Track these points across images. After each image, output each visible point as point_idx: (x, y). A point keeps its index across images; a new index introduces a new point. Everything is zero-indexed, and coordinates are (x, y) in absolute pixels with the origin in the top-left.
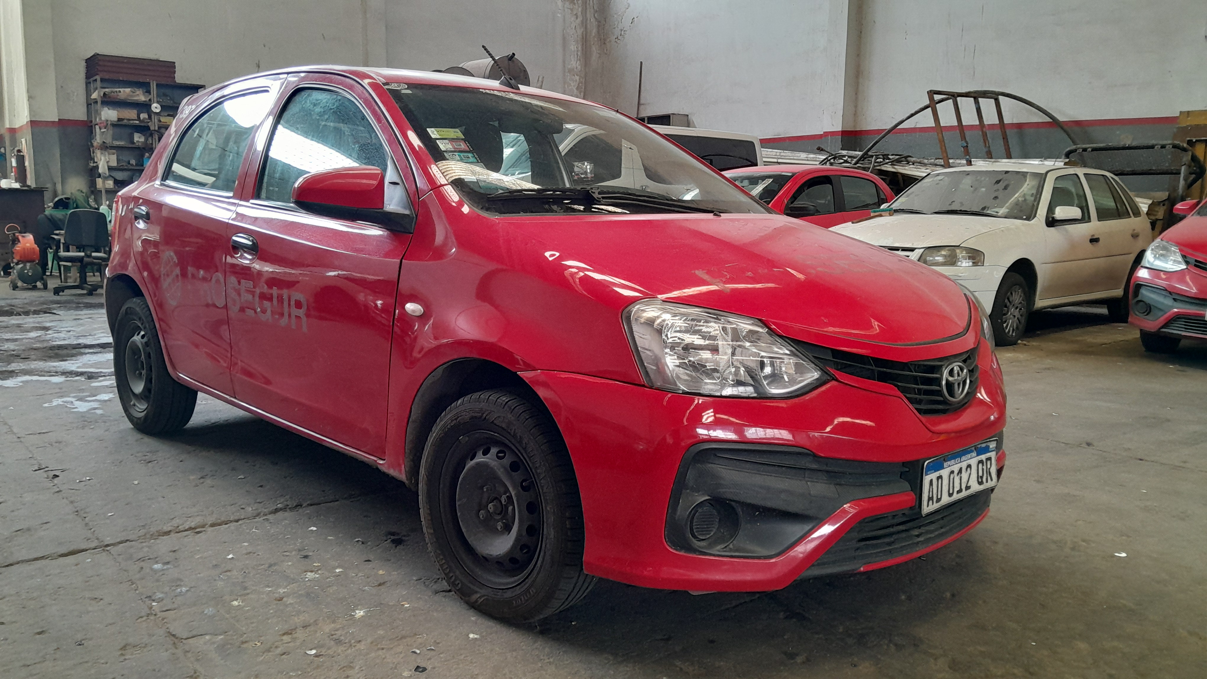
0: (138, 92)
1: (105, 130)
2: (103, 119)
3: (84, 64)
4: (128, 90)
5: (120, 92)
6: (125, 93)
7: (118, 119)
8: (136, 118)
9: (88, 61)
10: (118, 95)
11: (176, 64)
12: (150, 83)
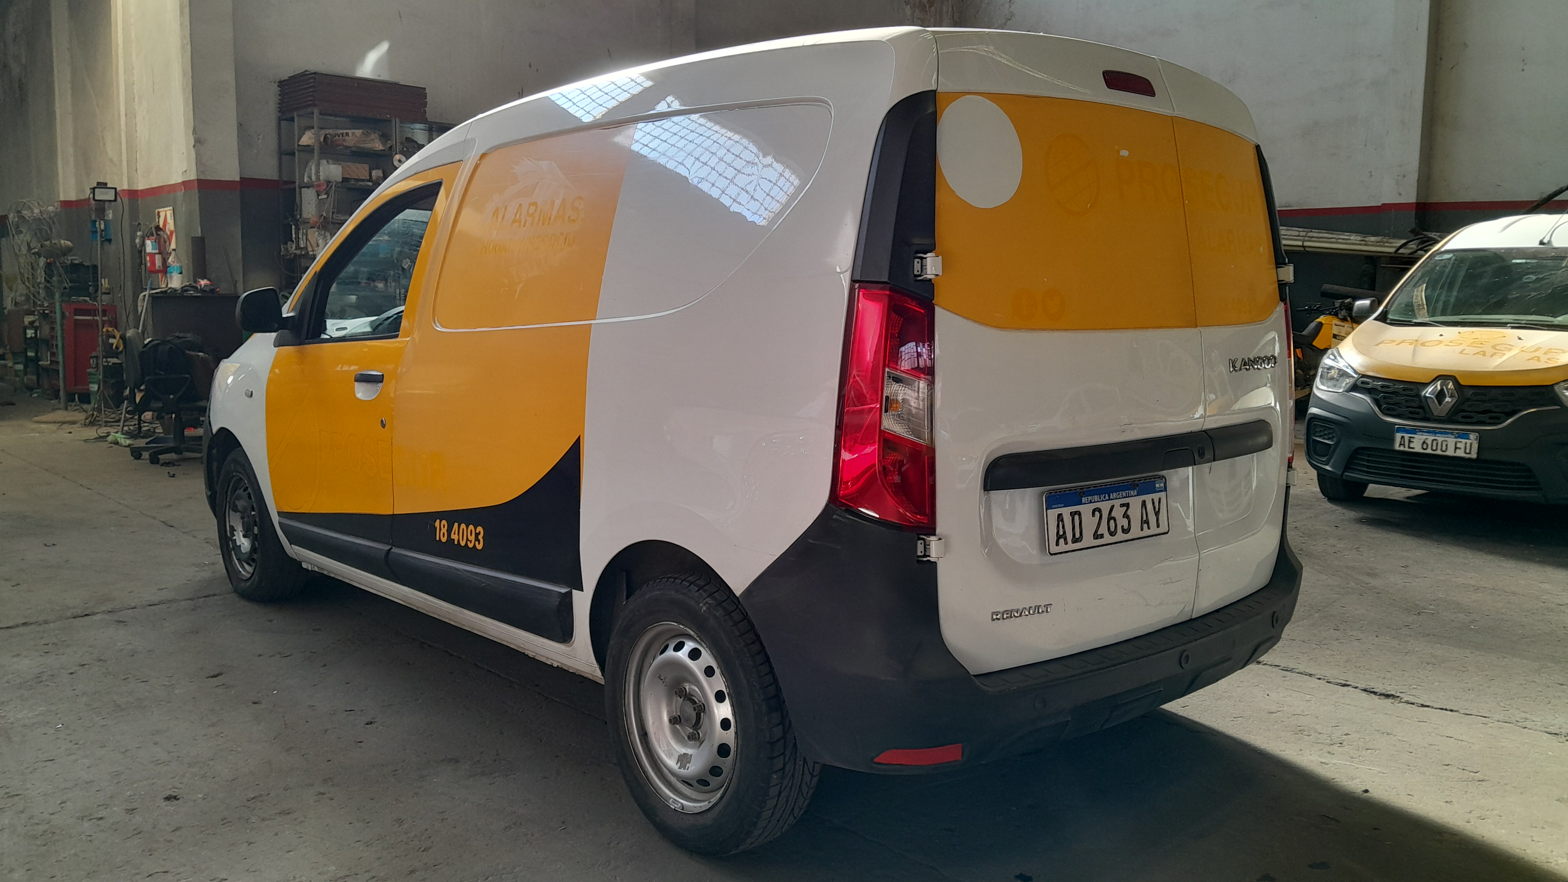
0: (373, 136)
1: (325, 196)
2: (321, 178)
3: (275, 89)
4: (358, 132)
5: (347, 134)
6: (354, 137)
7: (343, 178)
8: (368, 178)
9: (282, 84)
10: (344, 140)
11: (427, 91)
12: (390, 121)
